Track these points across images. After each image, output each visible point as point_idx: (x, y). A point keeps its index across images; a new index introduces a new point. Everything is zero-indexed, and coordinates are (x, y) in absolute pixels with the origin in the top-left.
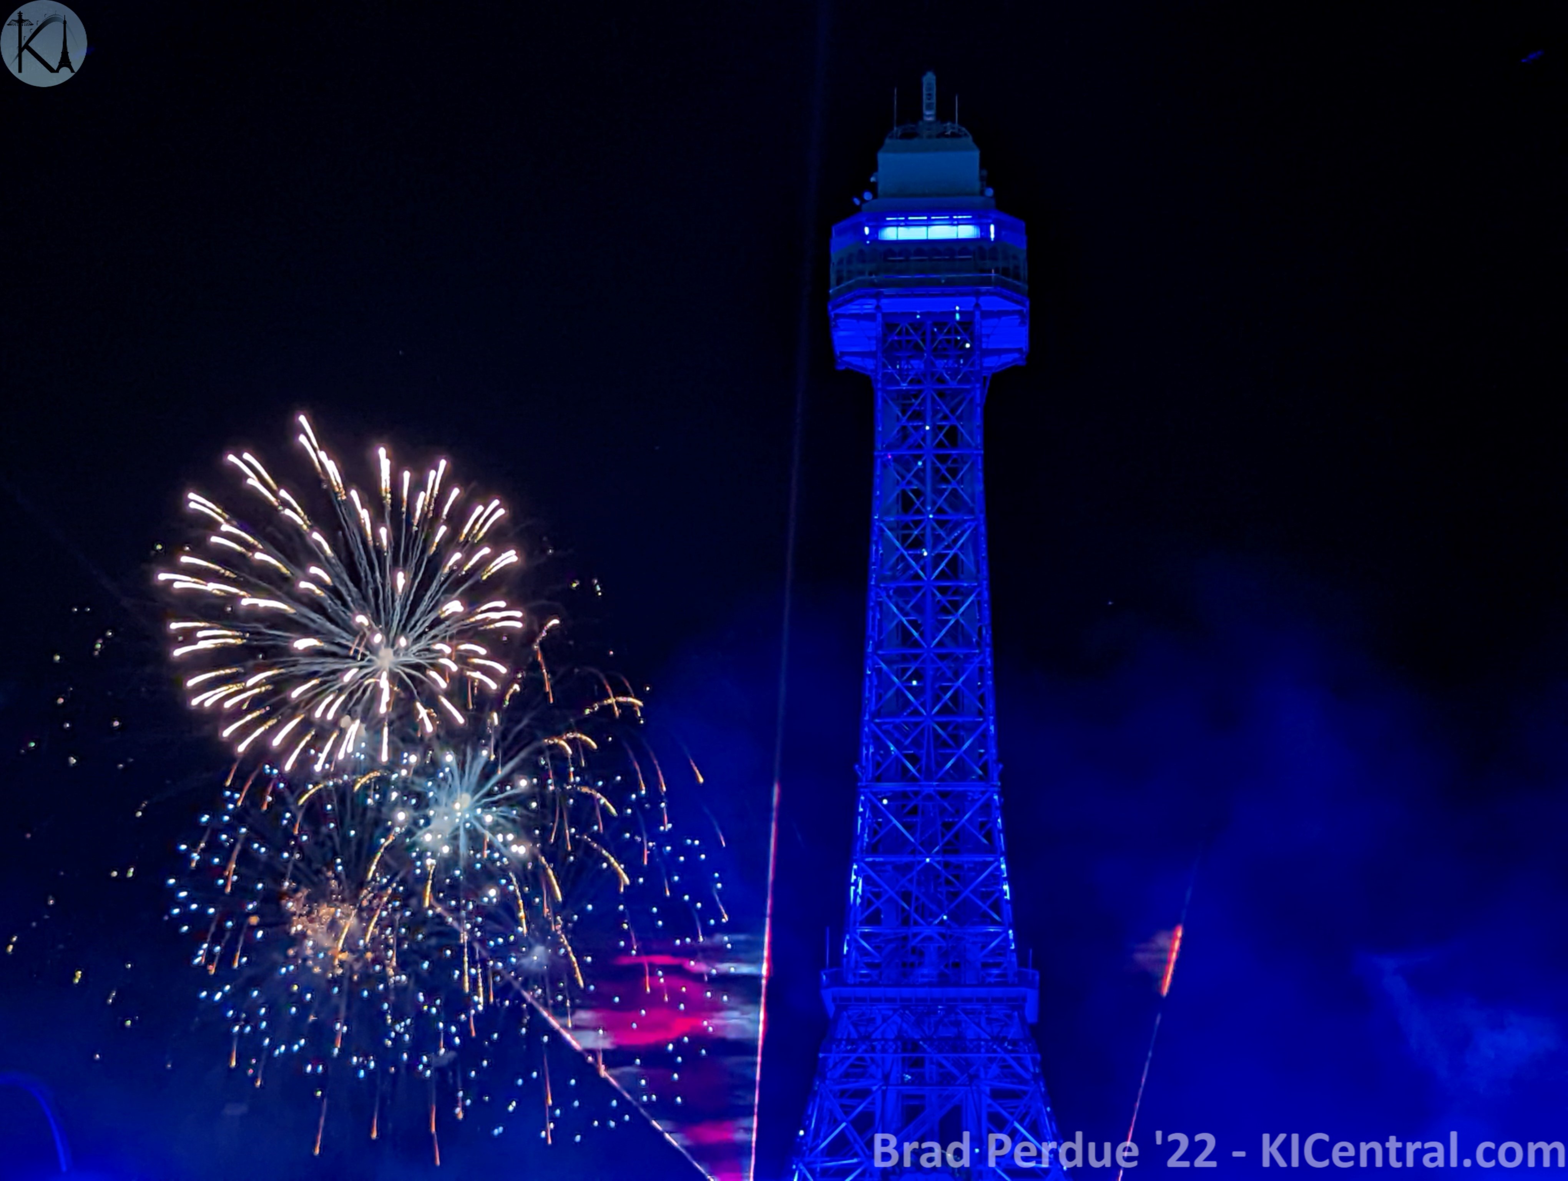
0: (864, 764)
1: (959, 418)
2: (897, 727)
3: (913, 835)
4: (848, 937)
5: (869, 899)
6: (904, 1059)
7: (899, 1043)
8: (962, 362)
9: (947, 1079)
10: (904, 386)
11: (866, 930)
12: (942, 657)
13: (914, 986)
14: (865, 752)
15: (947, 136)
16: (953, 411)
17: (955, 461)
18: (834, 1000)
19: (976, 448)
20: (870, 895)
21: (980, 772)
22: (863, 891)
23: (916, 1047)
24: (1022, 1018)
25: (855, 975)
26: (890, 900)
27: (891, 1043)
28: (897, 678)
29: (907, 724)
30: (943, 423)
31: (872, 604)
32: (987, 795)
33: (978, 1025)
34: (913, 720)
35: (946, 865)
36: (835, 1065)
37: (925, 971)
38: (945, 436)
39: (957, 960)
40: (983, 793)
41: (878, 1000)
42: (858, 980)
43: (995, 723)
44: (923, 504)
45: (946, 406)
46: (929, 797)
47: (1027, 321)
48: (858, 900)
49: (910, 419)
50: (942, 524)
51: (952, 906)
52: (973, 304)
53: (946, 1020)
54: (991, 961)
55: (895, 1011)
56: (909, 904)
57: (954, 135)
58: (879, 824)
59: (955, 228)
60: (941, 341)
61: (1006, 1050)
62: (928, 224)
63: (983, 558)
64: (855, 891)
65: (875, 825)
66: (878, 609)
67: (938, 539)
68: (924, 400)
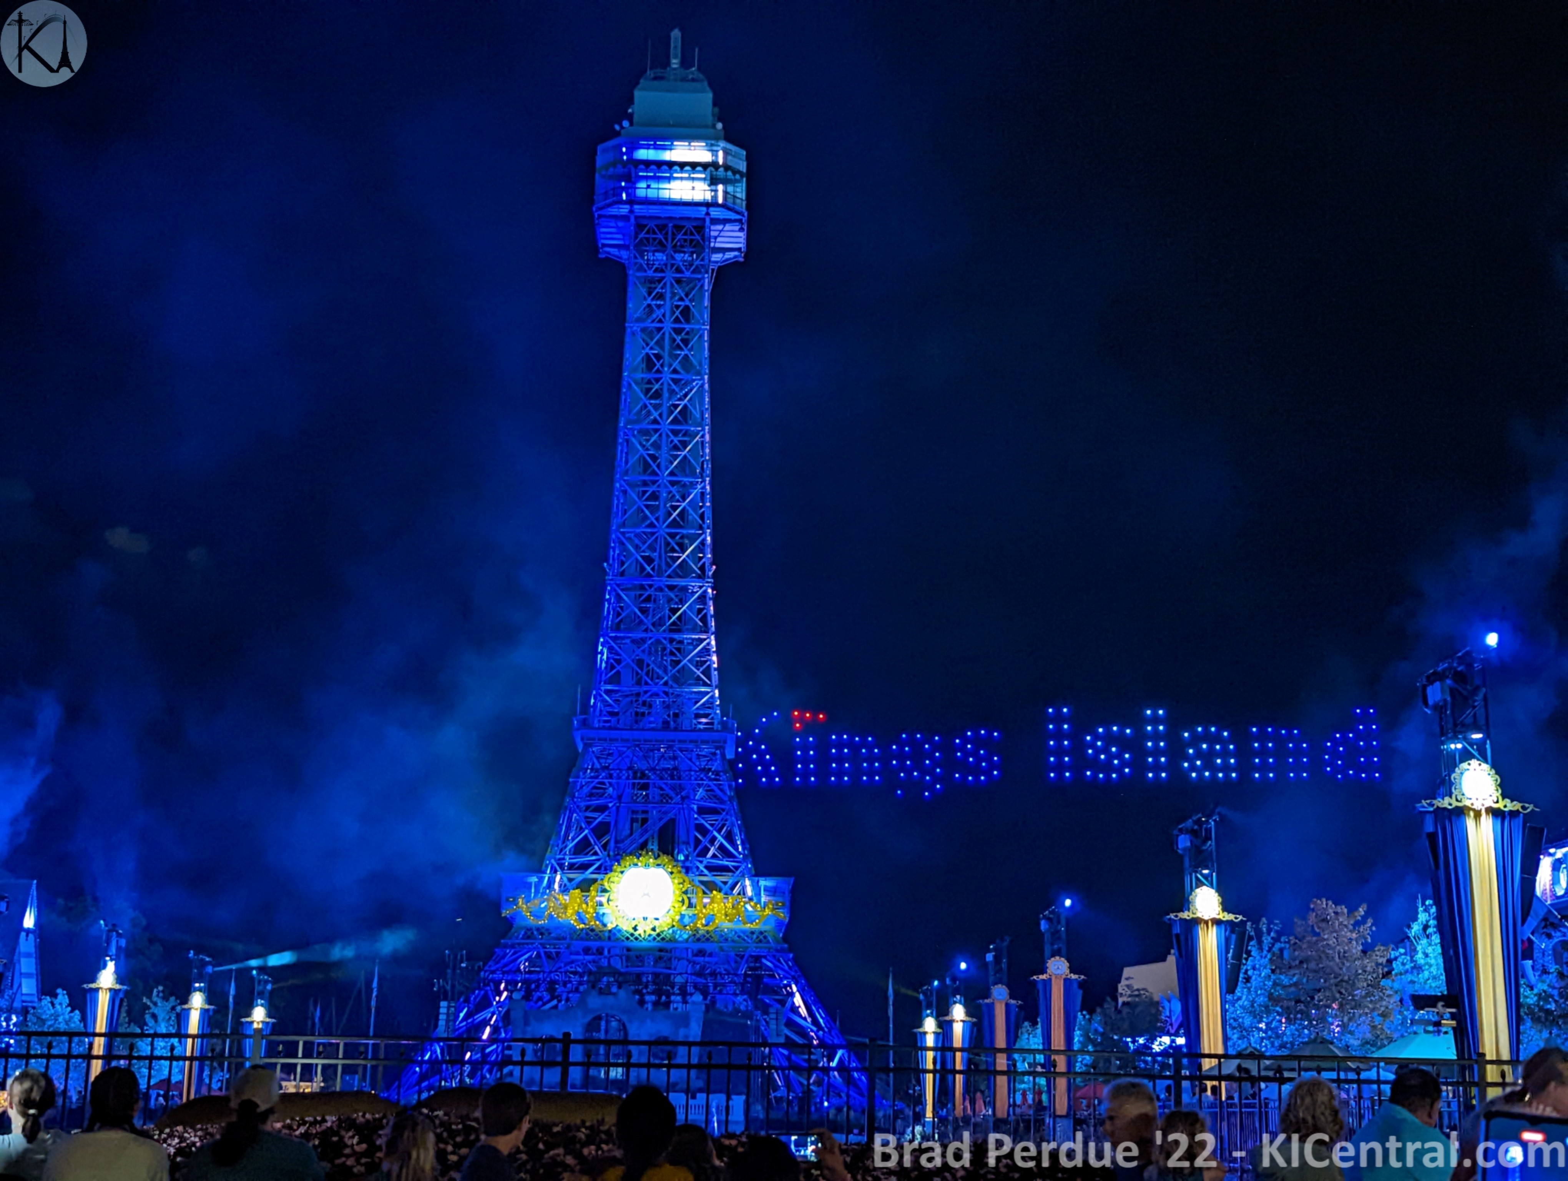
0: (611, 562)
1: (691, 301)
2: (637, 535)
3: (646, 617)
4: (594, 692)
5: (612, 664)
6: (634, 784)
7: (630, 772)
8: (695, 256)
9: (665, 798)
10: (650, 273)
11: (609, 687)
12: (673, 483)
13: (643, 730)
14: (612, 553)
15: (687, 80)
16: (687, 295)
17: (687, 333)
18: (582, 739)
19: (704, 325)
20: (612, 661)
21: (699, 572)
22: (608, 658)
23: (643, 775)
24: (723, 755)
25: (599, 721)
26: (628, 665)
27: (624, 772)
28: (638, 497)
29: (644, 533)
30: (679, 303)
31: (620, 441)
32: (704, 588)
33: (690, 760)
34: (649, 530)
35: (671, 641)
36: (582, 787)
37: (652, 719)
38: (681, 313)
39: (677, 711)
40: (701, 587)
41: (617, 740)
42: (602, 724)
43: (710, 534)
44: (662, 365)
45: (683, 291)
46: (660, 589)
47: (745, 228)
48: (604, 665)
49: (653, 299)
50: (676, 381)
51: (674, 671)
52: (704, 213)
53: (666, 755)
54: (702, 712)
55: (628, 748)
56: (642, 670)
57: (692, 79)
58: (621, 608)
60: (679, 240)
61: (710, 780)
63: (707, 409)
64: (601, 658)
65: (618, 609)
66: (625, 444)
67: (672, 392)
68: (665, 284)
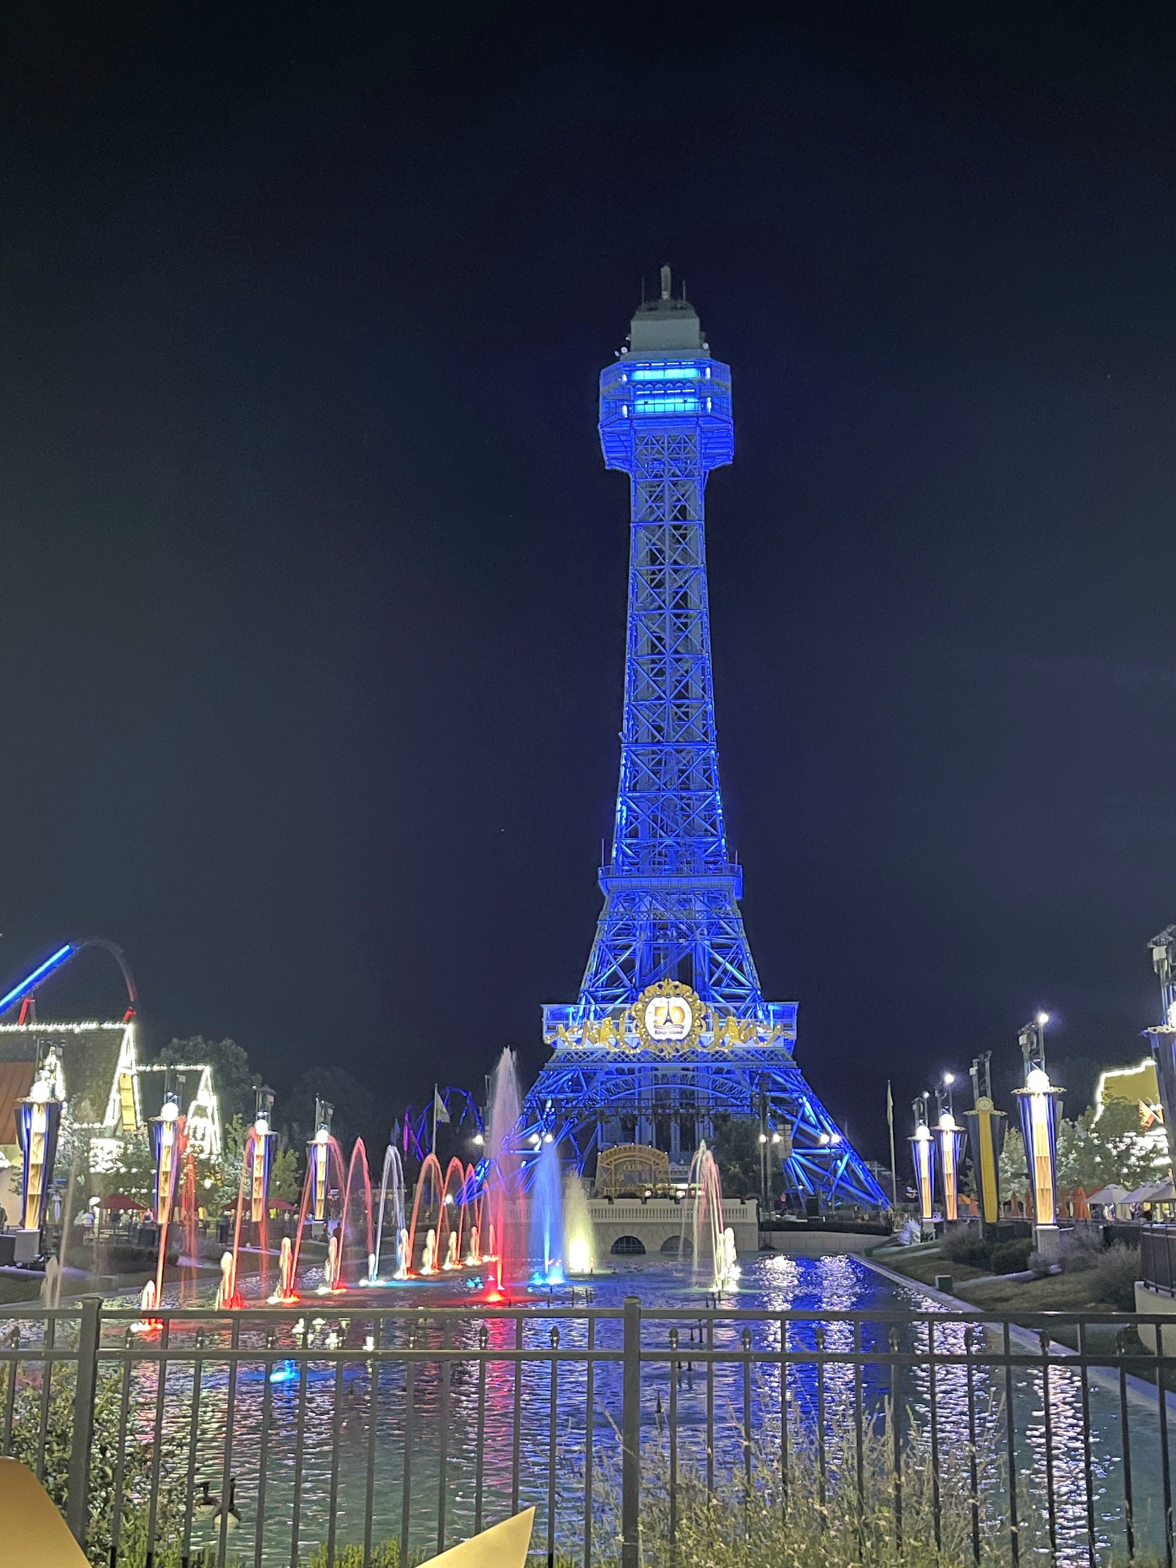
1: (688, 500)
2: (648, 707)
3: (658, 778)
4: (615, 846)
5: (630, 821)
7: (651, 914)
8: (688, 462)
9: (681, 935)
10: (650, 479)
11: (628, 841)
12: (677, 660)
14: (626, 724)
15: (677, 308)
16: (683, 496)
17: (686, 529)
18: (607, 887)
19: (700, 521)
20: (630, 818)
21: (703, 736)
22: (626, 815)
23: (662, 916)
25: (622, 870)
26: (644, 821)
28: (647, 674)
29: (653, 705)
30: (677, 503)
31: (629, 626)
32: (707, 751)
33: (703, 901)
34: (658, 702)
35: (681, 798)
38: (678, 511)
39: (689, 859)
41: (636, 886)
42: (624, 873)
43: (712, 703)
44: (664, 559)
45: (679, 492)
46: (669, 753)
47: (732, 434)
48: (624, 822)
49: (653, 501)
50: (676, 571)
51: (685, 824)
52: (695, 423)
53: (681, 898)
54: (710, 860)
55: (648, 893)
56: (656, 824)
57: (682, 308)
58: (637, 771)
59: (682, 371)
60: (674, 449)
62: (664, 368)
63: (704, 593)
64: (621, 815)
65: (633, 772)
66: (634, 628)
67: (673, 581)
68: (663, 487)
